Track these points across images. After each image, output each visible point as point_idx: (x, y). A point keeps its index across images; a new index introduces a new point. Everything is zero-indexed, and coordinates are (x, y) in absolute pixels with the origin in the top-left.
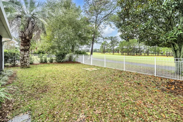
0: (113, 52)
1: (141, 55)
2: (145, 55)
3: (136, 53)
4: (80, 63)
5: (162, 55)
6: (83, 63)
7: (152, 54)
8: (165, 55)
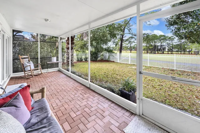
0: (131, 50)
1: (163, 53)
2: (168, 54)
3: (157, 51)
4: (114, 62)
5: (189, 54)
6: (118, 62)
7: (177, 53)
8: (193, 53)
